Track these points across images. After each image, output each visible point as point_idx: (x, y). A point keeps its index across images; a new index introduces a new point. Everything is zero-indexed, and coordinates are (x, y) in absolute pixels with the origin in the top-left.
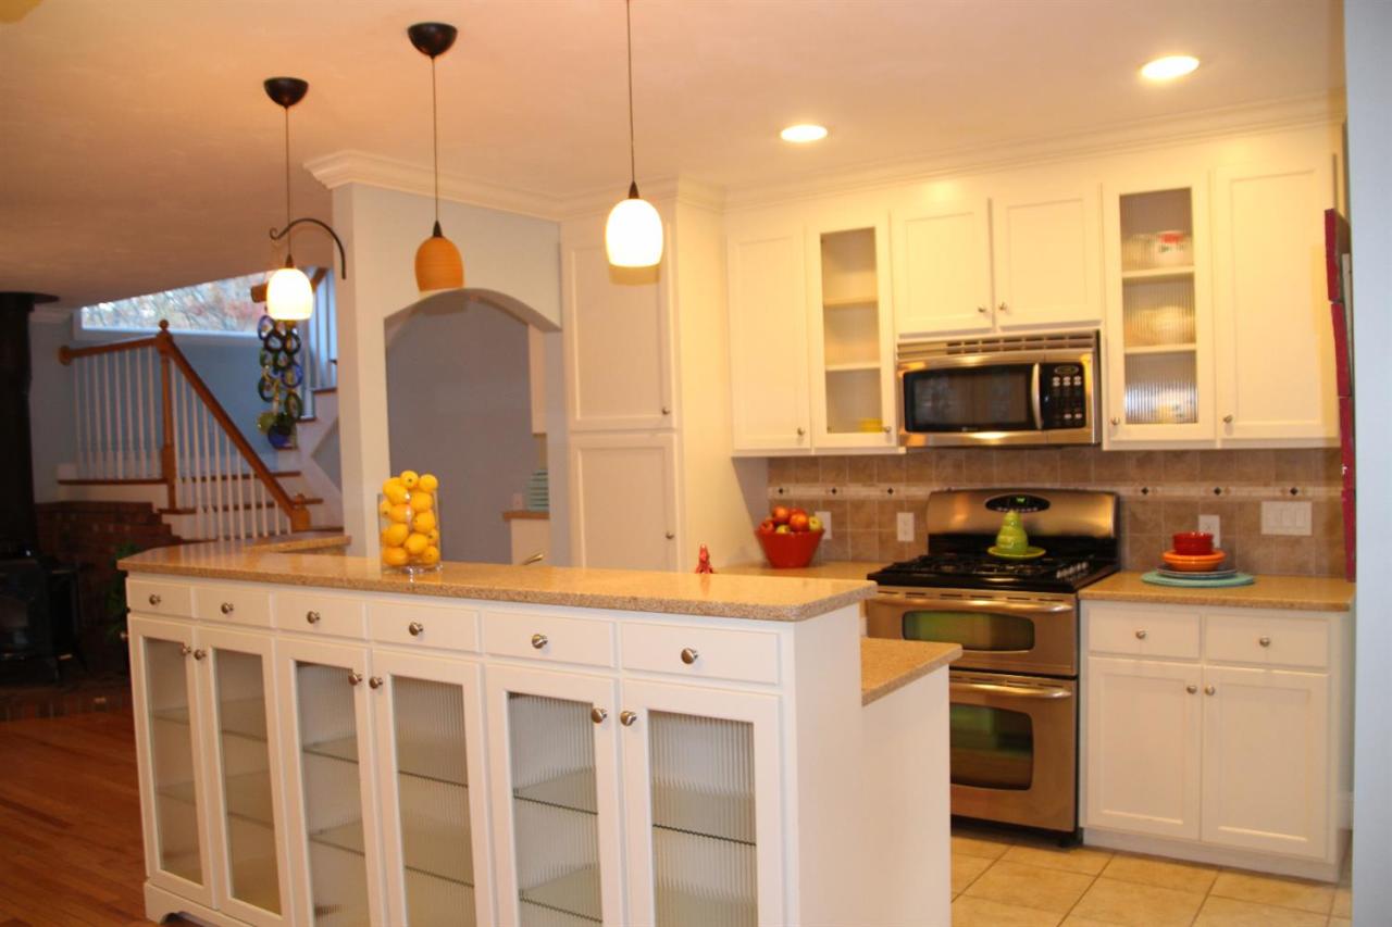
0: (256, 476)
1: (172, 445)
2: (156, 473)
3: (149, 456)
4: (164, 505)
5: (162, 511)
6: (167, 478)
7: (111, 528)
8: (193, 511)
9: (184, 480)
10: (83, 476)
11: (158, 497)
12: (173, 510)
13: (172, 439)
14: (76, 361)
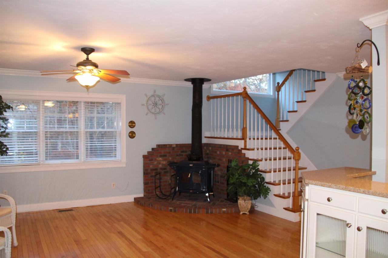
0: (279, 139)
1: (246, 128)
2: (240, 136)
3: (237, 130)
4: (243, 147)
5: (242, 149)
6: (244, 138)
7: (224, 153)
8: (253, 149)
9: (250, 139)
10: (213, 136)
11: (240, 144)
12: (245, 149)
13: (246, 125)
14: (212, 100)
